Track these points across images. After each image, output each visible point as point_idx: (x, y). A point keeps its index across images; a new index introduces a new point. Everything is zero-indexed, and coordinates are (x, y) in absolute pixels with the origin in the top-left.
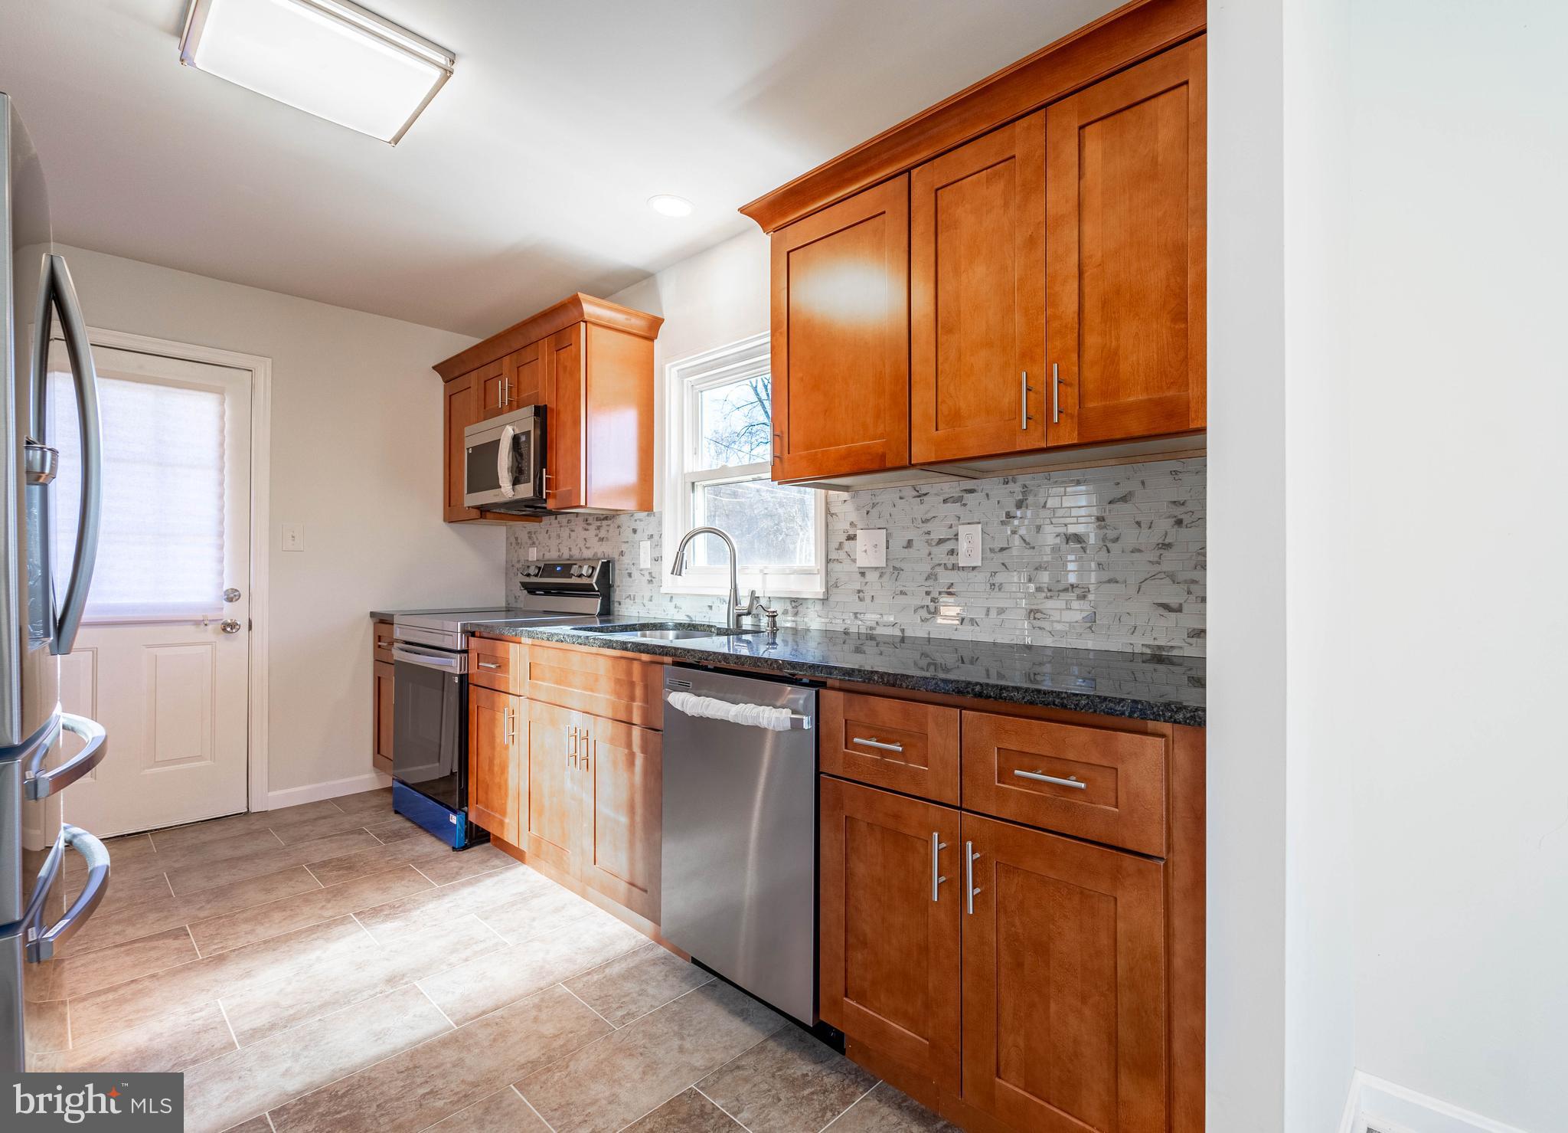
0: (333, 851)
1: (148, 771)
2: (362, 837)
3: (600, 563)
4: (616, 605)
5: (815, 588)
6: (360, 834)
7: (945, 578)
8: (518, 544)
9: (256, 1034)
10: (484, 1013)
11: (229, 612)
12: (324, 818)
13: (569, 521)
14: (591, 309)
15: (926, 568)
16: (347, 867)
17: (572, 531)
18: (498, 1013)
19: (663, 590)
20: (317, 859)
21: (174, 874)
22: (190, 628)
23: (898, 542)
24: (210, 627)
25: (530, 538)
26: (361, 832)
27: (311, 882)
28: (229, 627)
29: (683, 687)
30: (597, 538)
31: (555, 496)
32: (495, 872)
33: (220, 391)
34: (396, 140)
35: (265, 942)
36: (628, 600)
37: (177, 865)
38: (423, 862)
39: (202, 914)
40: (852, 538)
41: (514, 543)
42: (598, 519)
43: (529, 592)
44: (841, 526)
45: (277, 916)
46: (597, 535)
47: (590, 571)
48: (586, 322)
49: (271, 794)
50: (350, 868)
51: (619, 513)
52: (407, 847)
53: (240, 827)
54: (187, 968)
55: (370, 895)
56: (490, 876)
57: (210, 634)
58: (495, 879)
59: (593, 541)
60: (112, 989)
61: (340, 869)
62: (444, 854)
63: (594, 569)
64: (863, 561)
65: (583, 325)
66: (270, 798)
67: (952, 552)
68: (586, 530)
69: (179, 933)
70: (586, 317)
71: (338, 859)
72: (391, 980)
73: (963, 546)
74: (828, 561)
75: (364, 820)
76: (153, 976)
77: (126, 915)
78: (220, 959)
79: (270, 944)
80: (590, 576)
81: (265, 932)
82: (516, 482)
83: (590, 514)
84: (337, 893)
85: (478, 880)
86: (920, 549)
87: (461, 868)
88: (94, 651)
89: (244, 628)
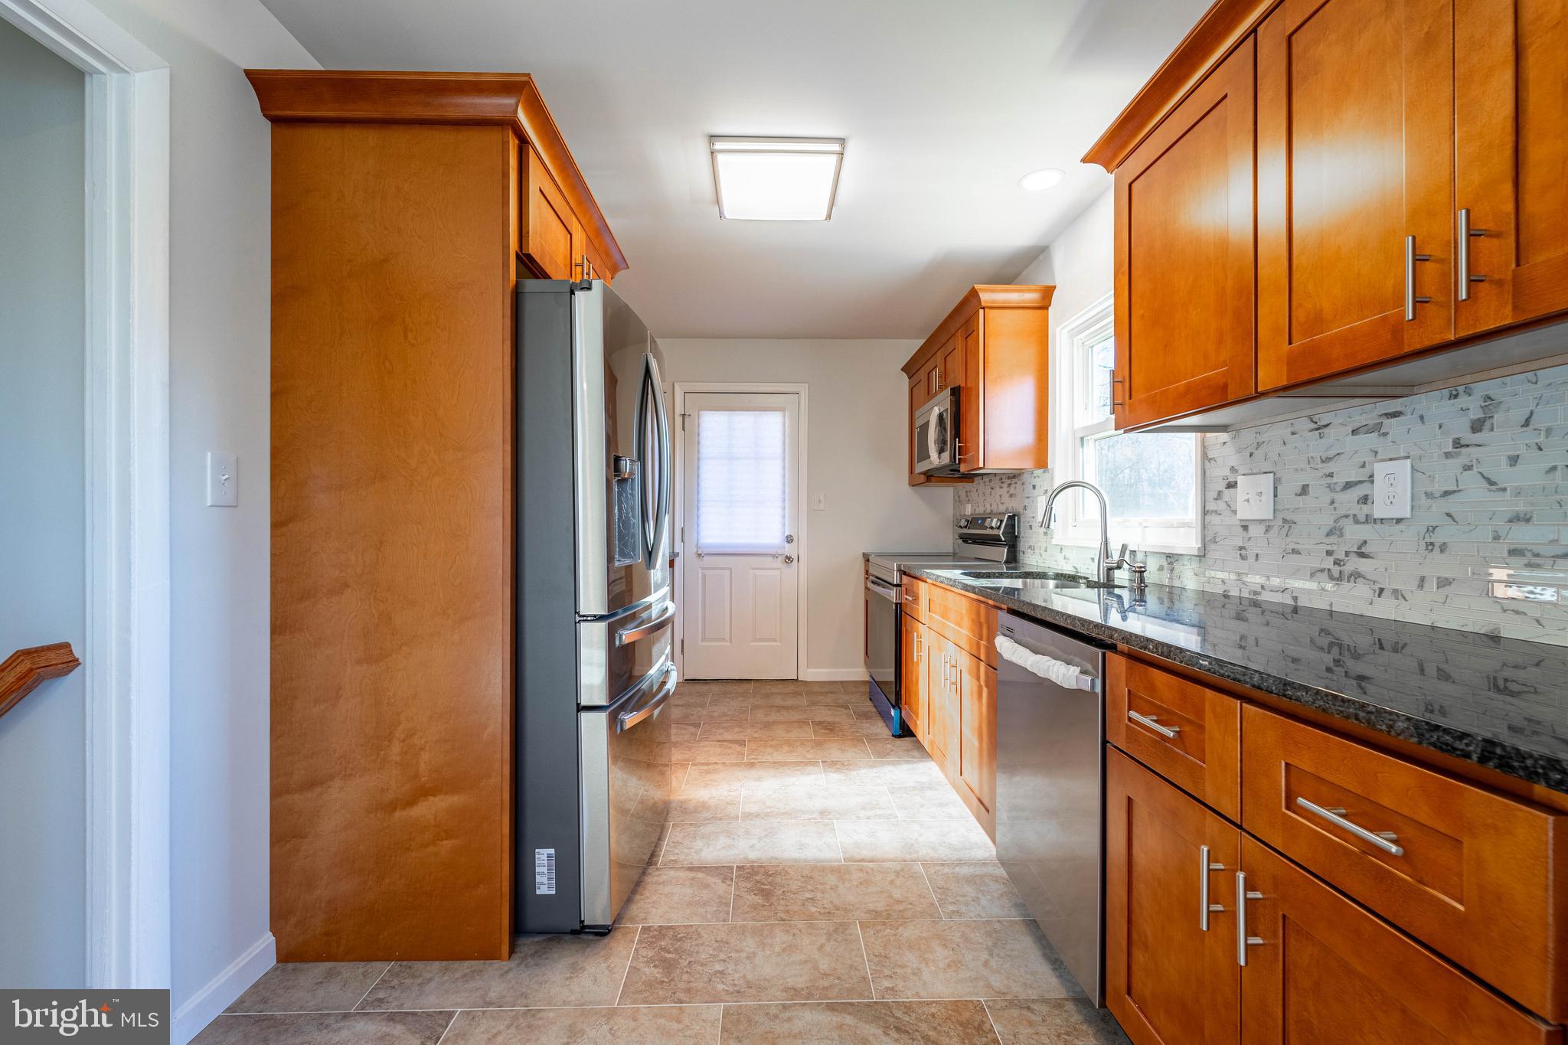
0: (824, 715)
1: (752, 644)
2: (846, 711)
3: (1006, 516)
4: (1021, 554)
5: (1188, 542)
6: (846, 709)
7: (1355, 533)
8: (960, 501)
9: (748, 816)
10: (862, 860)
11: (789, 550)
12: (832, 693)
13: (990, 481)
14: (985, 297)
15: (1327, 520)
16: (830, 728)
17: (992, 489)
18: (871, 865)
19: (1054, 542)
20: (818, 719)
21: (755, 707)
22: (770, 559)
23: (1288, 490)
24: (779, 559)
25: (967, 496)
26: (847, 708)
27: (808, 733)
28: (788, 559)
29: (1009, 633)
30: (1008, 495)
31: (965, 461)
32: (912, 761)
33: (782, 409)
34: (829, 217)
35: (775, 763)
36: (1029, 551)
37: (757, 703)
38: (872, 739)
39: (756, 735)
40: (1232, 485)
41: (958, 501)
42: (1009, 478)
43: (963, 541)
44: (1219, 473)
45: (786, 748)
46: (1008, 492)
47: (999, 524)
48: (984, 308)
49: (809, 670)
50: (831, 730)
51: (1023, 471)
52: (868, 725)
53: (791, 688)
54: (737, 765)
55: (834, 752)
56: (907, 762)
57: (779, 563)
58: (910, 766)
59: (1006, 497)
60: (707, 764)
61: (826, 729)
62: (885, 737)
63: (1001, 521)
64: (1244, 512)
65: (981, 311)
66: (812, 674)
67: (1365, 500)
68: (1001, 488)
69: (742, 743)
70: (983, 304)
71: (828, 723)
72: (823, 813)
73: (1379, 490)
74: (1205, 513)
75: (852, 700)
76: (724, 763)
77: (726, 725)
78: (752, 765)
79: (777, 765)
80: (999, 528)
81: (778, 757)
82: (941, 451)
83: (1004, 474)
84: (818, 744)
85: (898, 763)
86: (1319, 495)
87: (892, 751)
88: (731, 569)
89: (796, 560)
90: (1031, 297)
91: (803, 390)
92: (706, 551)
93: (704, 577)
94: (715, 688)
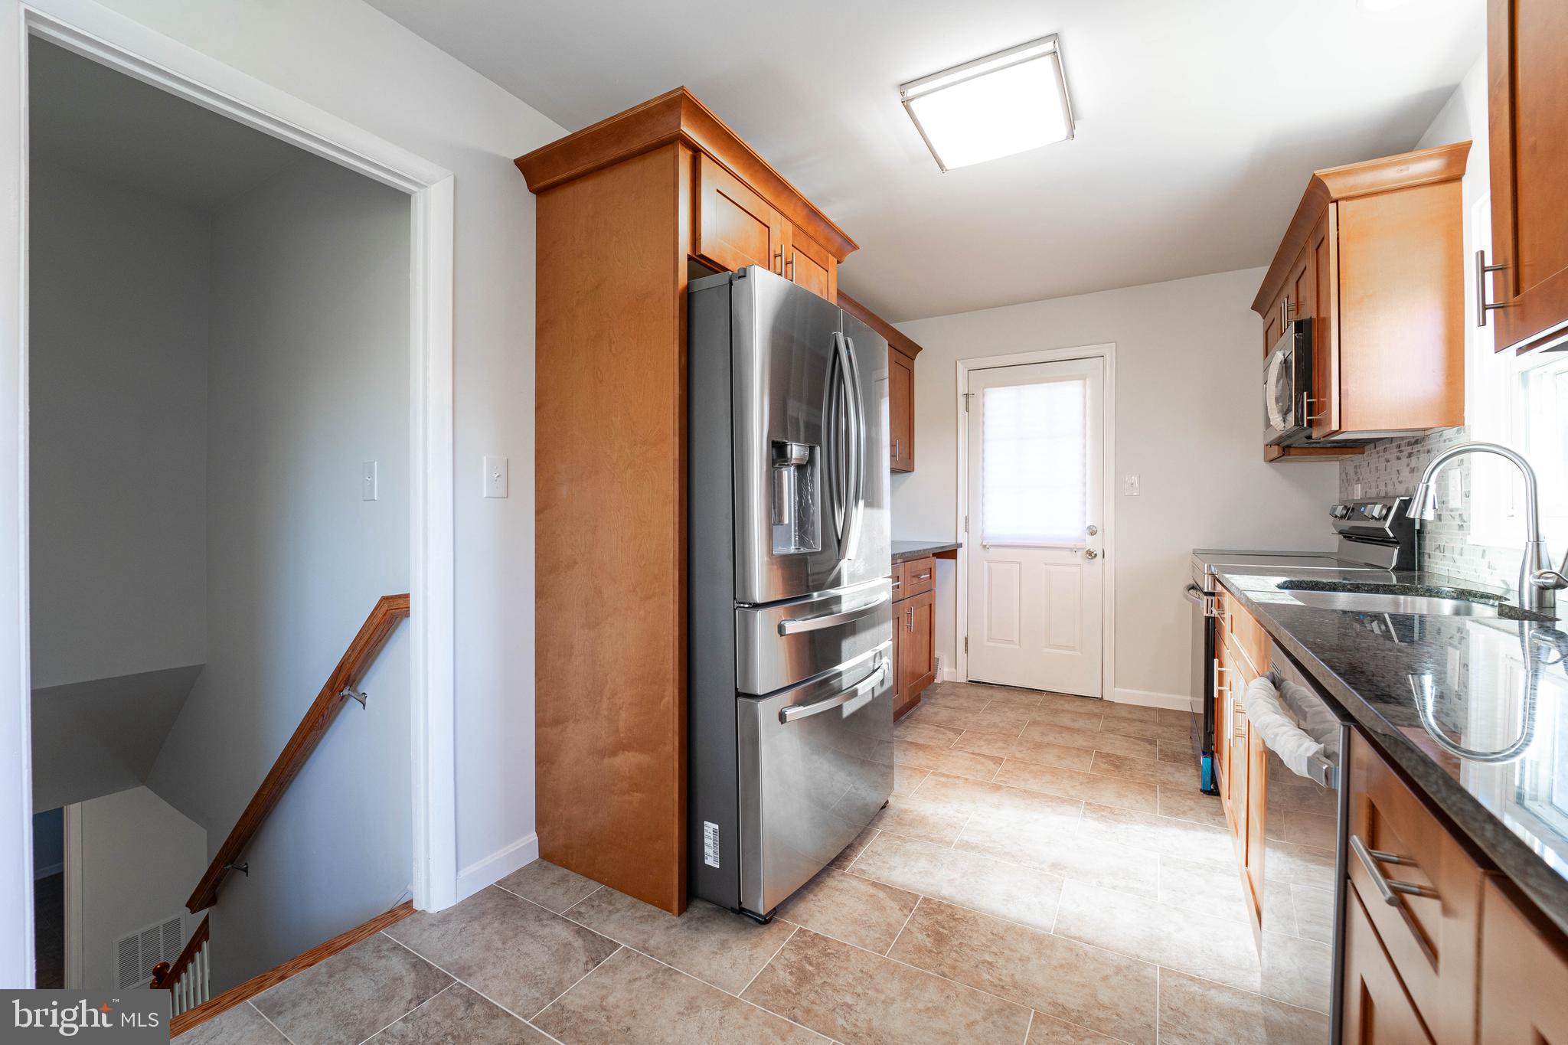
0: (1116, 746)
1: (1047, 650)
2: (1149, 747)
3: (1398, 501)
4: (1426, 557)
6: (1151, 744)
8: (1347, 480)
9: (966, 846)
10: (1080, 939)
11: (1091, 543)
12: (1141, 721)
13: (1385, 450)
14: (1337, 185)
16: (1116, 764)
17: (1388, 461)
18: (1087, 948)
19: (1470, 540)
20: (1105, 750)
21: (1034, 723)
22: (1067, 553)
24: (1079, 553)
25: (1356, 473)
26: (1152, 742)
27: (1085, 765)
28: (1091, 555)
30: (1408, 469)
31: (1319, 423)
32: (1215, 829)
33: (1083, 377)
34: (1071, 135)
35: (1025, 791)
36: (1437, 553)
37: (1038, 719)
38: (1168, 788)
39: (1018, 755)
41: (1346, 482)
42: (1410, 444)
43: (1344, 537)
45: (1048, 777)
46: (1408, 465)
47: (1384, 512)
48: (1336, 201)
49: (1116, 689)
50: (1117, 767)
51: (1427, 433)
52: (1170, 770)
53: (1091, 707)
54: (981, 784)
55: (1107, 795)
56: (1207, 829)
57: (1079, 558)
58: (1210, 835)
59: (1405, 471)
60: (948, 776)
61: (1112, 764)
62: (1192, 790)
63: (1389, 509)
65: (1332, 207)
66: (1117, 694)
68: (1399, 458)
69: (998, 761)
70: (1334, 195)
71: (1118, 757)
72: (1054, 866)
75: (1164, 735)
76: (967, 779)
77: (990, 737)
78: (997, 788)
79: (1028, 794)
80: (1385, 518)
81: (1033, 785)
82: (1285, 413)
83: (1402, 438)
84: (1092, 781)
85: (1193, 827)
87: (1191, 809)
88: (1020, 564)
89: (1100, 556)
90: (1427, 166)
91: (1109, 350)
92: (992, 542)
93: (990, 570)
94: (998, 695)
